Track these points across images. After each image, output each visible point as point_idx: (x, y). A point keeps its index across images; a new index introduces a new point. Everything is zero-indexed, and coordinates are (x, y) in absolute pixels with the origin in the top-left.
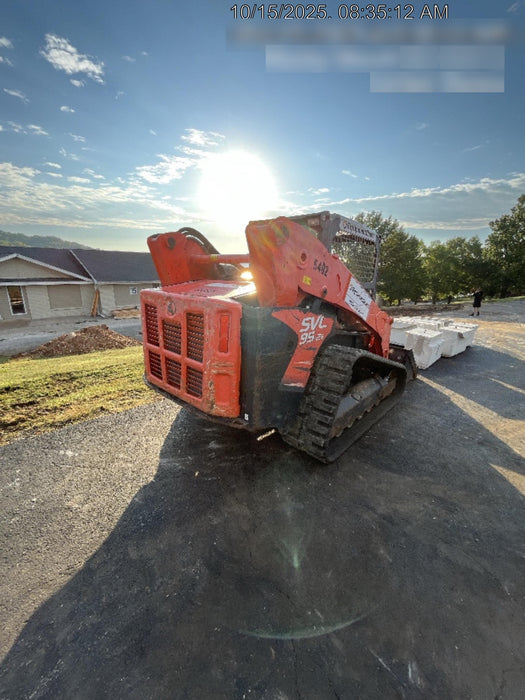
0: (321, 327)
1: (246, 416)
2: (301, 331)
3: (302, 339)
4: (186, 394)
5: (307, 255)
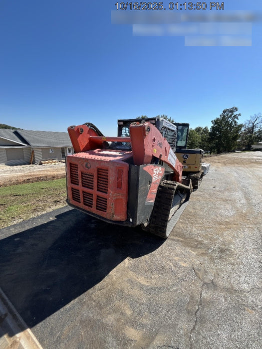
0: (160, 172)
1: (131, 220)
2: (153, 175)
3: (154, 179)
5: (155, 139)
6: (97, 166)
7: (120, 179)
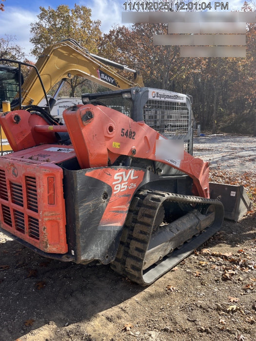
0: (132, 178)
1: (73, 251)
2: (114, 183)
3: (115, 189)
4: (28, 237)
5: (114, 126)
6: (23, 172)
7: (52, 192)
